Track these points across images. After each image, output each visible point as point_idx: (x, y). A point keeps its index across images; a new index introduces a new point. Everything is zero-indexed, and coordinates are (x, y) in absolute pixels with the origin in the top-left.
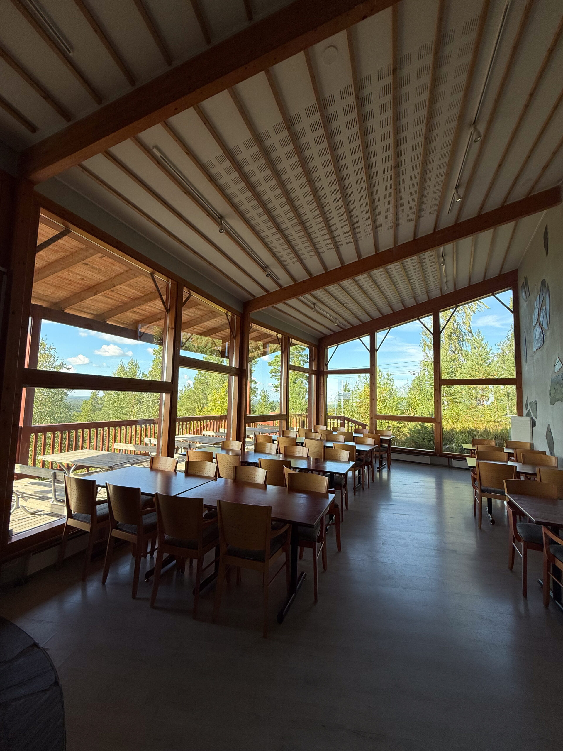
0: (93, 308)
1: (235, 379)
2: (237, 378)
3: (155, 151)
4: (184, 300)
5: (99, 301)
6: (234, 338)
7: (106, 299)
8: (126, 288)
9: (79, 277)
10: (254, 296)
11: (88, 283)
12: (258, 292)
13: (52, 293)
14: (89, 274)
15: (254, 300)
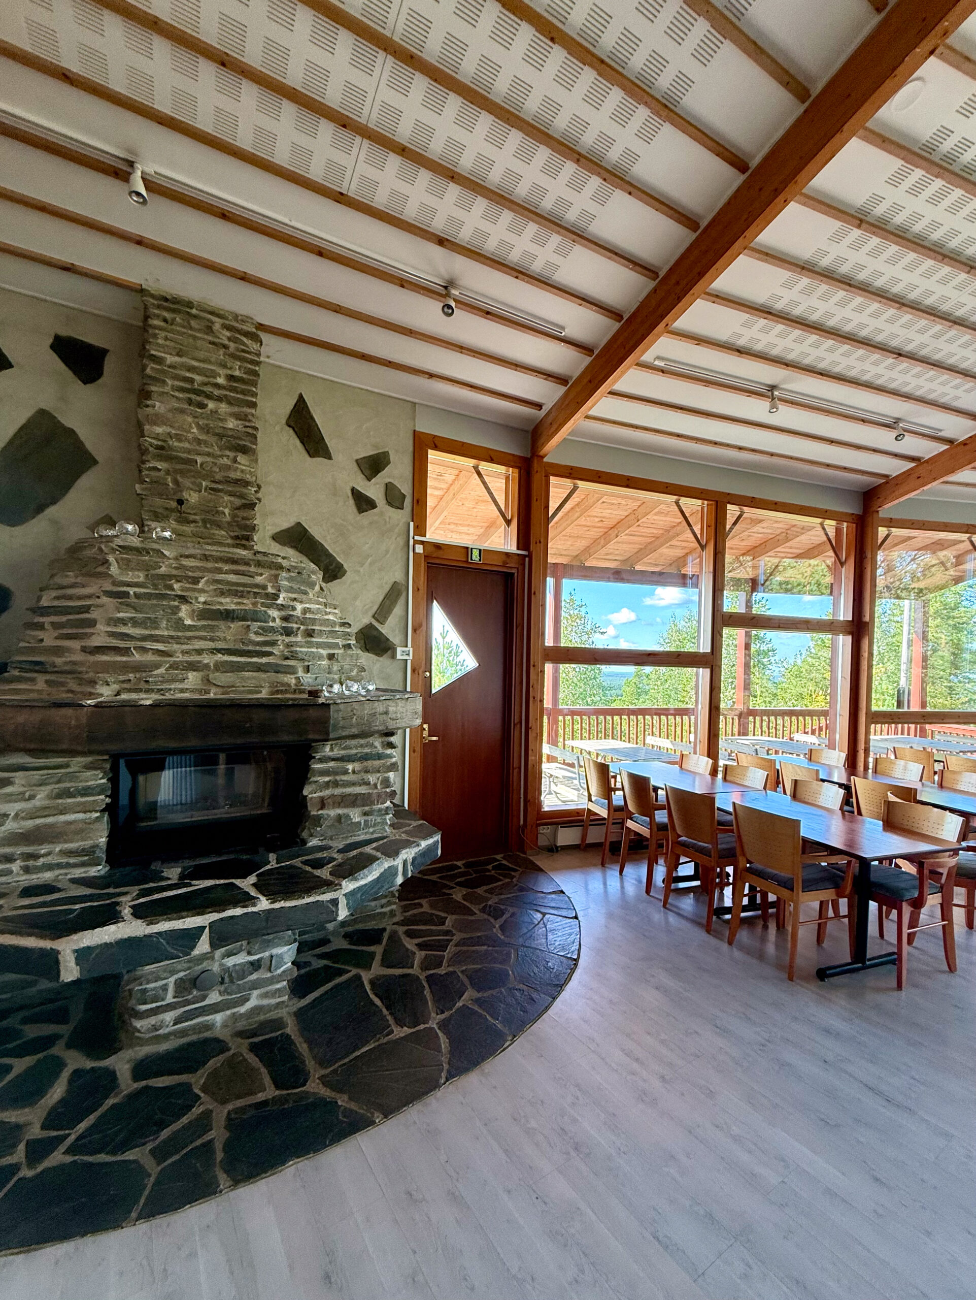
0: (617, 552)
1: (844, 642)
2: (849, 639)
3: (657, 363)
4: (728, 527)
5: (623, 543)
6: (842, 564)
7: (632, 537)
8: (655, 517)
9: (597, 520)
10: (887, 476)
11: (609, 523)
12: (894, 468)
13: (572, 545)
14: (606, 513)
15: (887, 483)
